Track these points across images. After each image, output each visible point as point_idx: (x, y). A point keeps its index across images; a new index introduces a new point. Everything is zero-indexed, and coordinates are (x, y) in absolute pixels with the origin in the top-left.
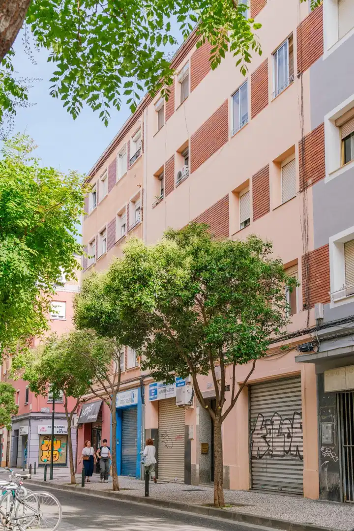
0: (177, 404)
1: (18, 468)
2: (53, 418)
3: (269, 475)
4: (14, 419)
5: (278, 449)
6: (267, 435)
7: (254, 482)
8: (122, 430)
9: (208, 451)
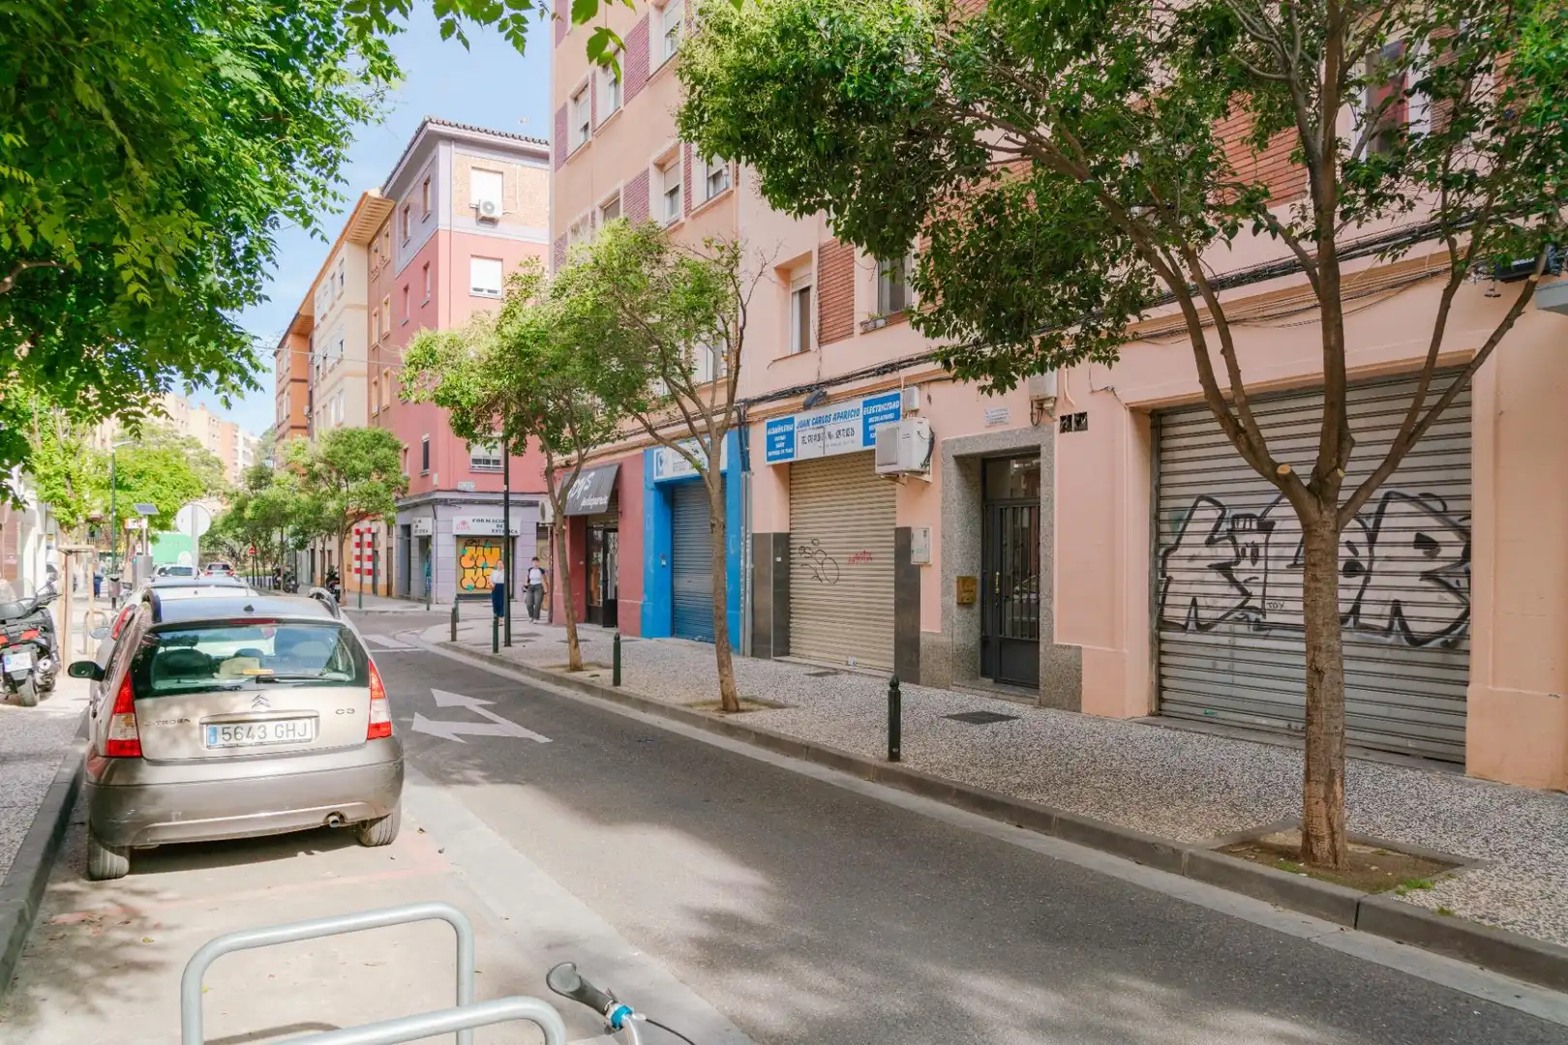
0: (879, 470)
1: (414, 600)
2: (507, 504)
3: (1239, 680)
4: (400, 503)
5: (1288, 606)
6: (1237, 563)
7: (1166, 695)
8: (673, 532)
9: (974, 599)
